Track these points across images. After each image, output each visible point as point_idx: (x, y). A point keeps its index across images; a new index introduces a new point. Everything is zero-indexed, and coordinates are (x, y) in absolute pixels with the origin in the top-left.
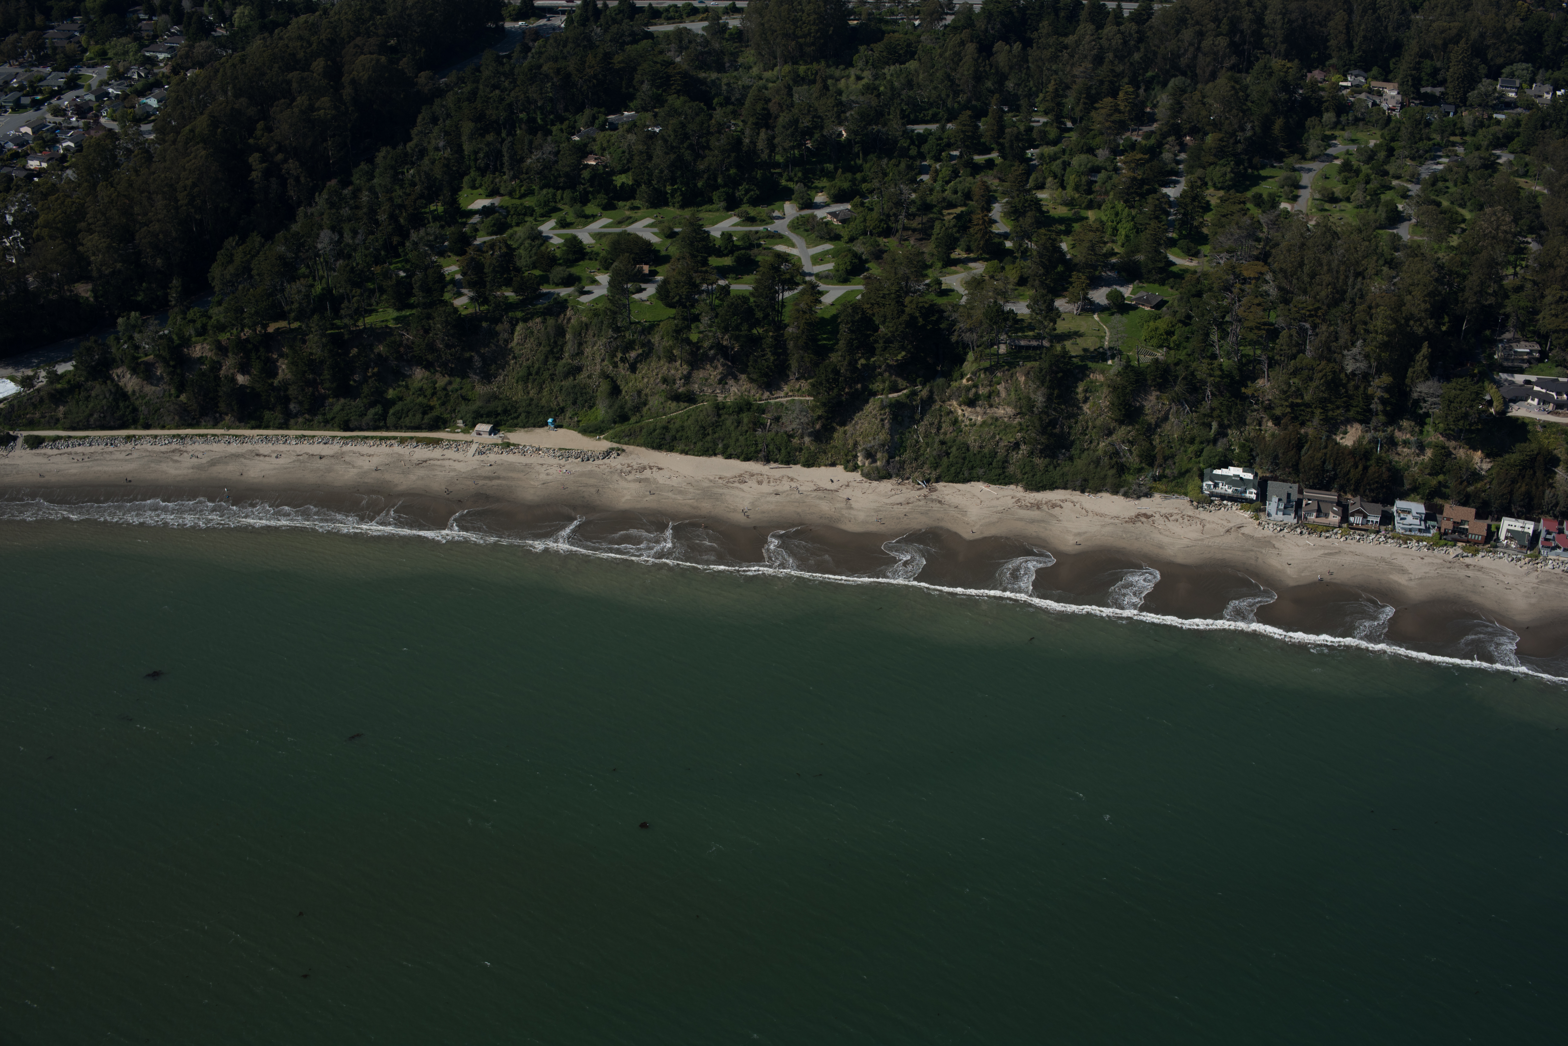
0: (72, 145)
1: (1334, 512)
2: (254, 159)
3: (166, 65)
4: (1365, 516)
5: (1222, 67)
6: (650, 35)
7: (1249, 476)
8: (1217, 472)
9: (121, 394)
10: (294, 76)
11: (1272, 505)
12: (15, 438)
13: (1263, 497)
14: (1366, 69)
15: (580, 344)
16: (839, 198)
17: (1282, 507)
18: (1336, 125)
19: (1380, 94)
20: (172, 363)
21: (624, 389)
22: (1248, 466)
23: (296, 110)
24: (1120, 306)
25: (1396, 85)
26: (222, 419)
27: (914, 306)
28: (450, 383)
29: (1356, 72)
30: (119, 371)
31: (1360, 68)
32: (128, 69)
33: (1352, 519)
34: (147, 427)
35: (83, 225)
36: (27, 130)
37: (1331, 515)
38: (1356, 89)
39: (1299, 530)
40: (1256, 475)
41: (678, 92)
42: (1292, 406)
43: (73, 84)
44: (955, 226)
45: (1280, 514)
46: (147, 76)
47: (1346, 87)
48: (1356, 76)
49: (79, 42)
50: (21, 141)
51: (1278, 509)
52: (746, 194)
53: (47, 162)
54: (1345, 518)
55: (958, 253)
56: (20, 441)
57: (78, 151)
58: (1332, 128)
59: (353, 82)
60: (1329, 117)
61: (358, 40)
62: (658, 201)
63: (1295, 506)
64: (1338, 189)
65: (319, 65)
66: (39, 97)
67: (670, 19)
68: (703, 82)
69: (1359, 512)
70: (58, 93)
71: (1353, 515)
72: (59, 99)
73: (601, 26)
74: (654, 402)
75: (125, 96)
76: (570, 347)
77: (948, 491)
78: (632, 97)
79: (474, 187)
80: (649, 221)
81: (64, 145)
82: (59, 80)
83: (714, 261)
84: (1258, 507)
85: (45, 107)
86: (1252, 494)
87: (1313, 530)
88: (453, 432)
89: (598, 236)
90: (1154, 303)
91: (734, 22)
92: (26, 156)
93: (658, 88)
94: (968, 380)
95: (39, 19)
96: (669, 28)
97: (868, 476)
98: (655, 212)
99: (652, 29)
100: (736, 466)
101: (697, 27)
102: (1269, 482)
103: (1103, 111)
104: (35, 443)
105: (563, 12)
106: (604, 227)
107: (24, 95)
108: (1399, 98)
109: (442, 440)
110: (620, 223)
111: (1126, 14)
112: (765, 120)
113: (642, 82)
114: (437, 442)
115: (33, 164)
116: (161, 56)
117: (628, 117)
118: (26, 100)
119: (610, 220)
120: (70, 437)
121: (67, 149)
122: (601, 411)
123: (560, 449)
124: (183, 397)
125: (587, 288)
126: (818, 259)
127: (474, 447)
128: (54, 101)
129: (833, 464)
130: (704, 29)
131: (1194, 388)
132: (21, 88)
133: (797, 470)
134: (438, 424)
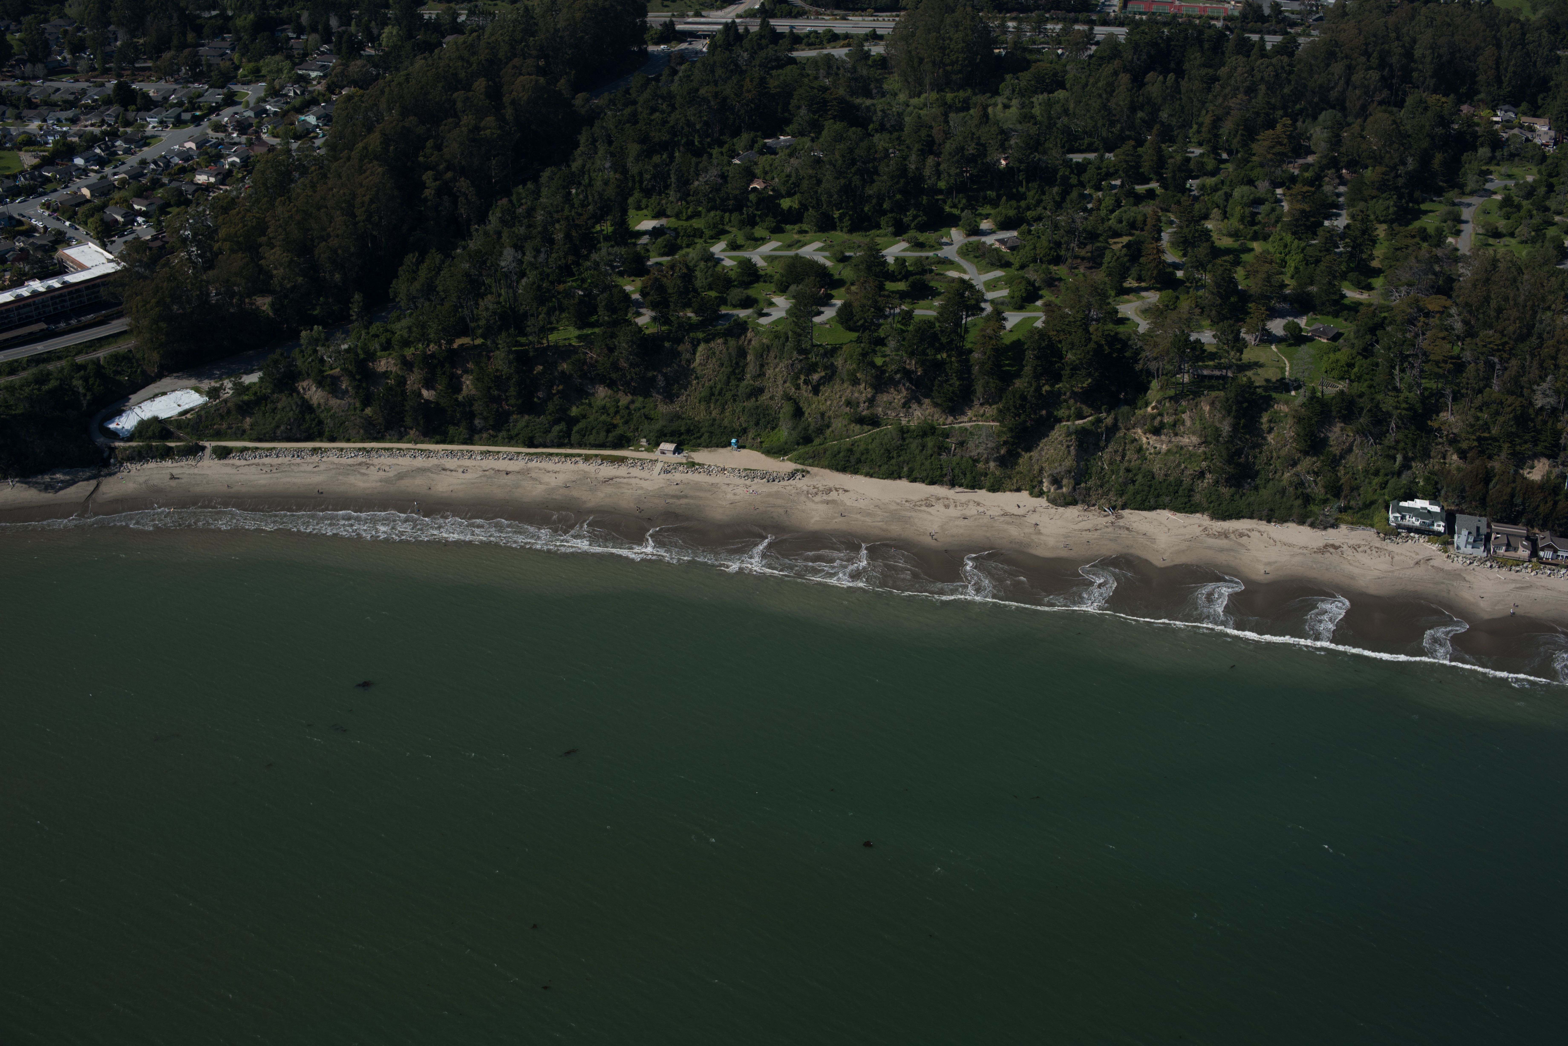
0: (238, 160)
1: (1524, 546)
2: (428, 177)
3: (319, 83)
4: (1555, 551)
5: (1373, 101)
6: (793, 61)
7: (1436, 509)
8: (1403, 504)
9: (307, 407)
10: (459, 95)
11: (1461, 539)
12: (203, 448)
13: (1450, 530)
14: (1516, 105)
15: (762, 366)
16: (1005, 225)
17: (1471, 540)
18: (1491, 160)
19: (1532, 130)
20: (358, 377)
21: (807, 411)
22: (1433, 498)
23: (464, 129)
24: (1296, 338)
25: (1547, 121)
26: (407, 433)
27: (1100, 334)
28: (633, 402)
29: (1506, 107)
30: (305, 384)
31: (1509, 103)
32: (283, 87)
33: (1541, 554)
34: (332, 440)
35: (263, 239)
36: (191, 145)
37: (1521, 549)
38: (1507, 124)
39: (1489, 564)
40: (1442, 508)
41: (834, 117)
42: (1479, 439)
43: (230, 100)
44: (1126, 255)
45: (1469, 547)
46: (303, 93)
47: (1497, 122)
48: (1506, 112)
49: (231, 60)
50: (186, 156)
51: (1467, 543)
52: (913, 221)
53: (216, 176)
54: (1534, 553)
55: (1131, 283)
56: (208, 452)
57: (243, 166)
58: (1487, 164)
59: (513, 102)
60: (1484, 152)
61: (516, 61)
62: (826, 225)
63: (1483, 539)
64: (1502, 224)
65: (480, 84)
66: (198, 113)
67: (811, 45)
68: (857, 108)
69: (1549, 547)
70: (216, 109)
71: (1542, 549)
72: (218, 115)
73: (747, 50)
74: (838, 424)
75: (285, 114)
76: (751, 369)
77: (1135, 518)
78: (788, 122)
79: (639, 208)
80: (818, 245)
81: (230, 160)
82: (216, 96)
83: (890, 286)
84: (1446, 540)
85: (205, 123)
86: (1439, 526)
87: (1503, 563)
88: (637, 450)
89: (770, 259)
90: (1331, 335)
91: (877, 50)
92: (193, 170)
93: (814, 113)
94: (1153, 408)
95: (191, 37)
96: (812, 53)
97: (1054, 502)
98: (824, 236)
99: (795, 54)
100: (921, 490)
101: (840, 52)
102: (1457, 515)
103: (1266, 143)
104: (223, 453)
105: (705, 37)
106: (775, 250)
107: (184, 111)
108: (1552, 133)
109: (627, 458)
110: (790, 246)
111: (1269, 47)
112: (930, 147)
113: (799, 107)
114: (622, 460)
115: (201, 179)
116: (313, 74)
117: (785, 141)
118: (186, 116)
119: (780, 244)
120: (257, 448)
121: (233, 164)
122: (784, 433)
123: (745, 470)
124: (368, 411)
125: (765, 311)
126: (992, 285)
127: (659, 466)
128: (213, 117)
129: (1018, 490)
130: (846, 55)
131: (1380, 420)
132: (180, 104)
133: (982, 495)
134: (622, 442)
